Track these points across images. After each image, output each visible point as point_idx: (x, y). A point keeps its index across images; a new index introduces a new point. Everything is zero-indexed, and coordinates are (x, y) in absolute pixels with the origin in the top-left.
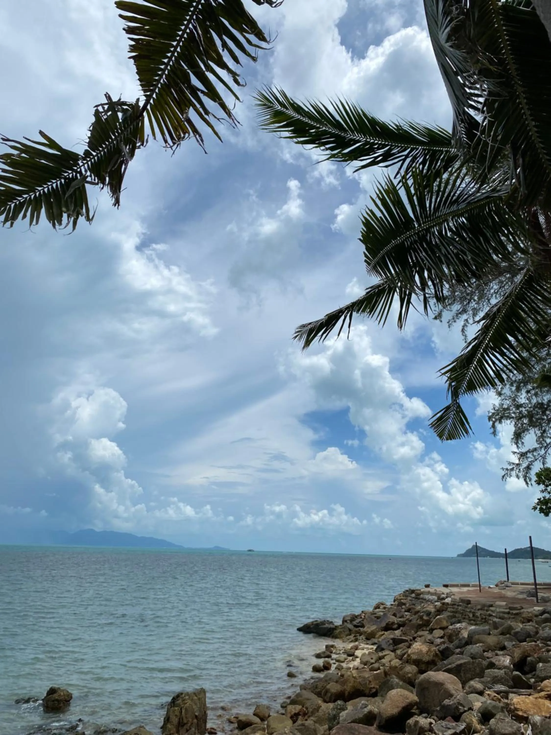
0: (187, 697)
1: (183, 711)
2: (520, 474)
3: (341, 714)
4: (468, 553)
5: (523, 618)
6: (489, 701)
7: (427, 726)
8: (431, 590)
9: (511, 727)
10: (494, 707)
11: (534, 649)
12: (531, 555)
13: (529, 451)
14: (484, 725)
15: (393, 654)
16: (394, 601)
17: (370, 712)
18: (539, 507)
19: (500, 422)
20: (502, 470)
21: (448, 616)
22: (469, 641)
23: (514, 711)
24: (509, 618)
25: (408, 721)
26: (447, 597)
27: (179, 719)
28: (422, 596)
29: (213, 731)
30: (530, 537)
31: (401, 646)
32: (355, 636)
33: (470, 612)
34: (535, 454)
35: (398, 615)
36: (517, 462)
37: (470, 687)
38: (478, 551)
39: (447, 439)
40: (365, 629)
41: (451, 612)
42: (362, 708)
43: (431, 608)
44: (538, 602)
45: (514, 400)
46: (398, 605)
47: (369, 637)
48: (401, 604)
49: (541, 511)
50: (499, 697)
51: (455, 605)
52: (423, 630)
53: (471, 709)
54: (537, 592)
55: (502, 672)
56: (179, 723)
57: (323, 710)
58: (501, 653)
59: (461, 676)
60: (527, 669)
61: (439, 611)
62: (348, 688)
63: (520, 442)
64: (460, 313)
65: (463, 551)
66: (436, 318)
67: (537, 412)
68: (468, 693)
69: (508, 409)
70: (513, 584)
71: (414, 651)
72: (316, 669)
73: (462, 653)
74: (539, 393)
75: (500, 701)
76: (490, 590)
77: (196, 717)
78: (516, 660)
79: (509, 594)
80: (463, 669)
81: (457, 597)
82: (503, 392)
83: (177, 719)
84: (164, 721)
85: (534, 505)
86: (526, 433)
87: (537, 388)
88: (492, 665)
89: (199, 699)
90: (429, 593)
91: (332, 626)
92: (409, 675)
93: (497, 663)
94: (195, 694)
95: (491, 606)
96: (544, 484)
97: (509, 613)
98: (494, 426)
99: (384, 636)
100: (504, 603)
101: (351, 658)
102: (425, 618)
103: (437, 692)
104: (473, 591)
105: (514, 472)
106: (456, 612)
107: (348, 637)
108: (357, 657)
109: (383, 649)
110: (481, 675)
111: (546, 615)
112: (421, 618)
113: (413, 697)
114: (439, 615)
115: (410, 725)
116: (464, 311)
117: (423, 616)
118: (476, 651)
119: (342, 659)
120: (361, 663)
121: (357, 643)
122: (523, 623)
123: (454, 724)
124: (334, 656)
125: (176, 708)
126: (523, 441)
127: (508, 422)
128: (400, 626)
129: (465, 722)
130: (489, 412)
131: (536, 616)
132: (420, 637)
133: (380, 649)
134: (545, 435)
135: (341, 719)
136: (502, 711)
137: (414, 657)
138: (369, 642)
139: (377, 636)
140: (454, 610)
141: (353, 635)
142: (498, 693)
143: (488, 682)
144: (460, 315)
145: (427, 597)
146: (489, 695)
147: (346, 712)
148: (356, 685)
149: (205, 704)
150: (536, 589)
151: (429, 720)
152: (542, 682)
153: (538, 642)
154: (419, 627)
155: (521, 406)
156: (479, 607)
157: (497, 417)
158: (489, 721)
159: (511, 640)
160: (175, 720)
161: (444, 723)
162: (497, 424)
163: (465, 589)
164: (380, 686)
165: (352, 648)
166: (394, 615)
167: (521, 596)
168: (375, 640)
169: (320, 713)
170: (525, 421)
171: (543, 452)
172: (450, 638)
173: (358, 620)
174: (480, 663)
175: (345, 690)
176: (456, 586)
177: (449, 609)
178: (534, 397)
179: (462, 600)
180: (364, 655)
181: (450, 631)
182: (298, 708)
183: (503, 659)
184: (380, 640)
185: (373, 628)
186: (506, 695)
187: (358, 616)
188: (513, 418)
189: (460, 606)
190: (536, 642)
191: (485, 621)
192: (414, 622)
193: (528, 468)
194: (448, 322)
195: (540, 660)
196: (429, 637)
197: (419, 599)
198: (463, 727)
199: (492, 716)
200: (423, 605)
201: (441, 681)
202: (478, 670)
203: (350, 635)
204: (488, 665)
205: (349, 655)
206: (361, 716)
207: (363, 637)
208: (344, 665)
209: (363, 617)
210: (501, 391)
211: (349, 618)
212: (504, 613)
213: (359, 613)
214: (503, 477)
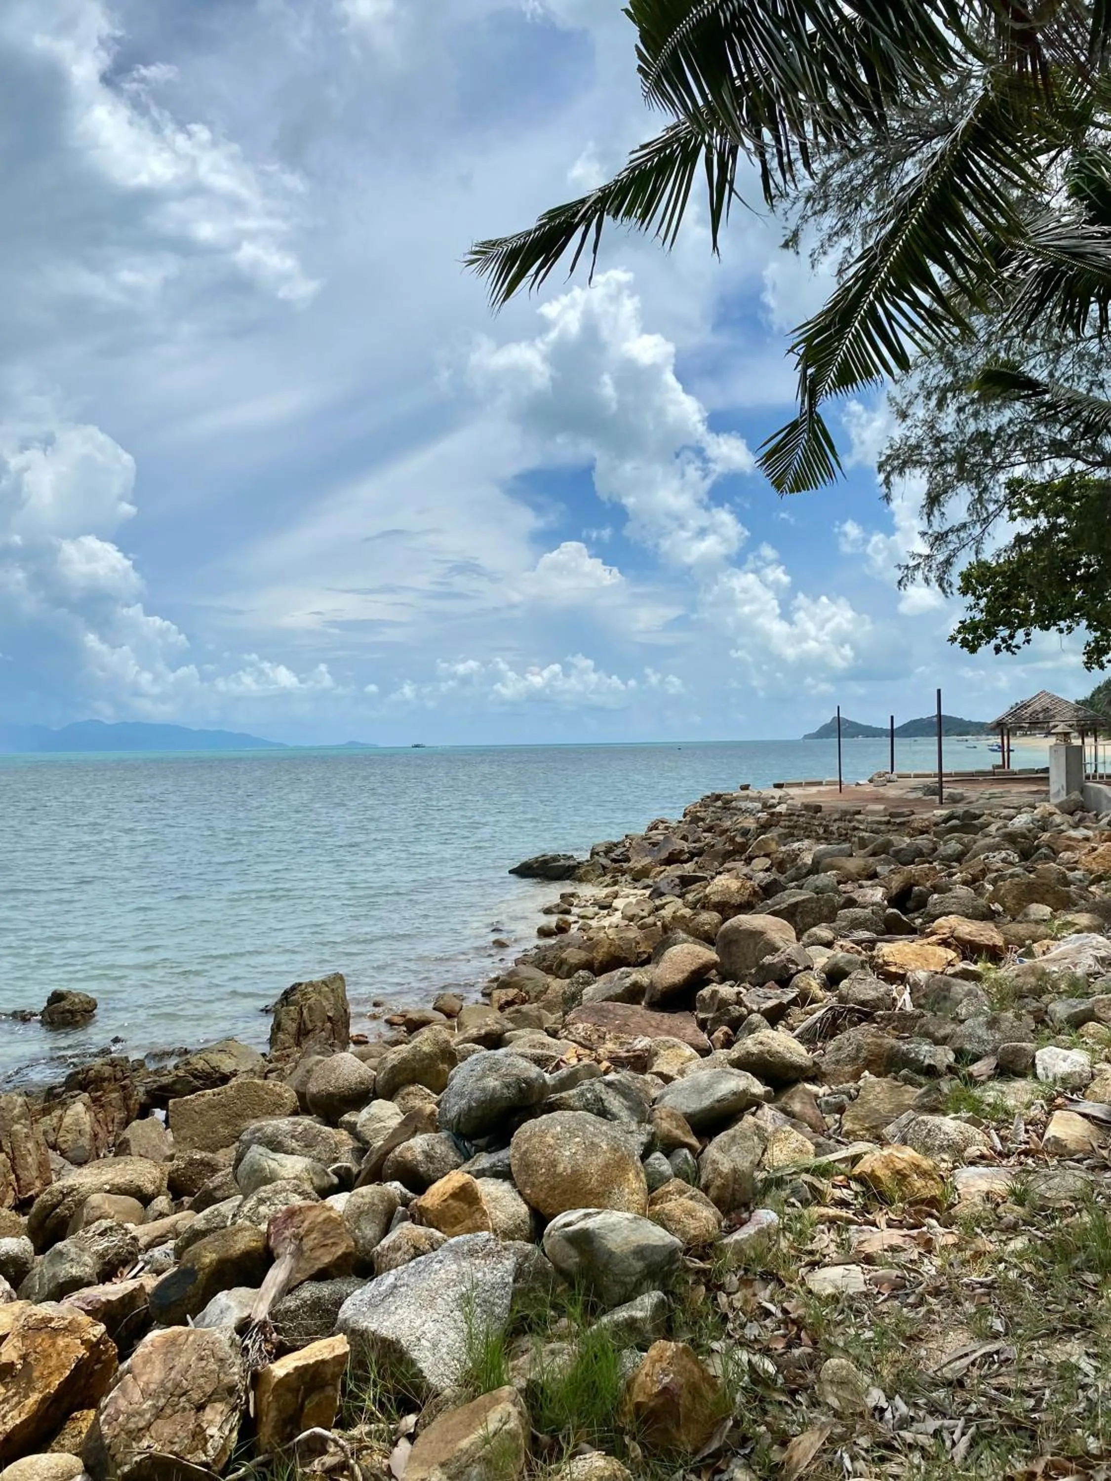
0: (310, 989)
1: (305, 1011)
2: (932, 576)
3: (584, 991)
4: (824, 732)
5: (913, 829)
6: (841, 954)
7: (734, 998)
8: (751, 793)
9: (876, 989)
10: (850, 962)
11: (927, 875)
12: (936, 730)
13: (951, 530)
14: (829, 990)
15: (680, 900)
16: (685, 815)
17: (635, 984)
18: (960, 637)
19: (901, 473)
20: (896, 570)
21: (779, 835)
22: (816, 868)
23: (882, 966)
24: (889, 831)
25: (700, 992)
26: (779, 803)
27: (300, 1024)
28: (734, 804)
29: (361, 1038)
30: (939, 691)
31: (693, 887)
32: (613, 877)
33: (820, 825)
34: (962, 534)
35: (690, 839)
36: (926, 551)
37: (809, 937)
38: (842, 728)
39: (792, 491)
40: (631, 864)
41: (785, 827)
42: (620, 979)
43: (750, 823)
44: (941, 803)
45: (932, 428)
46: (691, 822)
47: (638, 876)
48: (696, 820)
49: (965, 643)
50: (860, 949)
51: (793, 814)
52: (734, 860)
53: (809, 968)
54: (941, 787)
55: (868, 911)
56: (299, 1029)
57: (554, 990)
58: (870, 883)
59: (796, 922)
60: (910, 904)
61: (764, 827)
62: (600, 955)
63: (936, 513)
64: (836, 233)
65: (815, 730)
66: (786, 245)
67: (976, 451)
68: (805, 946)
69: (918, 446)
70: (900, 776)
71: (715, 889)
72: (544, 933)
73: (800, 887)
74: (982, 412)
75: (859, 953)
76: (858, 788)
77: (330, 1018)
78: (894, 892)
79: (892, 792)
80: (800, 910)
81: (798, 803)
82: (910, 412)
83: (294, 1025)
84: (272, 1030)
85: (952, 633)
86: (950, 493)
87: (979, 400)
88: (851, 903)
89: (333, 990)
90: (747, 798)
91: (572, 863)
92: (706, 927)
93: (860, 899)
94: (324, 982)
95: (859, 813)
96: (974, 594)
97: (888, 823)
98: (887, 482)
99: (666, 873)
100: (882, 807)
101: (606, 912)
102: (739, 839)
103: (752, 946)
104: (827, 792)
105: (921, 571)
106: (795, 827)
107: (601, 879)
108: (616, 910)
109: (662, 894)
110: (830, 918)
111: (954, 822)
112: (732, 840)
113: (709, 955)
114: (764, 833)
115: (704, 999)
116: (846, 228)
117: (735, 836)
118: (826, 882)
119: (590, 914)
120: (623, 918)
121: (616, 888)
122: (912, 836)
123: (779, 992)
124: (575, 910)
125: (292, 1008)
126: (943, 510)
127: (918, 471)
128: (692, 855)
129: (797, 987)
130: (880, 454)
131: (936, 824)
132: (729, 871)
133: (658, 893)
134: (986, 496)
135: (584, 998)
136: (863, 967)
137: (715, 898)
138: (637, 885)
139: (653, 874)
140: (791, 824)
141: (610, 875)
142: (858, 943)
143: (844, 928)
144: (835, 238)
145: (743, 805)
146: (841, 946)
147: (593, 986)
148: (613, 948)
149: (344, 999)
150: (941, 782)
151: (736, 989)
152: (933, 922)
153: (935, 864)
154: (728, 856)
155: (944, 438)
156: (836, 816)
157: (896, 463)
158: (838, 984)
159: (889, 863)
160: (292, 1027)
161: (761, 991)
162: (895, 478)
163: (814, 790)
164: (654, 949)
165: (607, 896)
166: (684, 838)
167: (912, 796)
168: (650, 882)
169: (550, 995)
170: (951, 469)
171: (977, 530)
172: (780, 866)
173: (618, 851)
174: (830, 900)
175: (593, 958)
176: (799, 785)
177: (782, 823)
178: (971, 420)
179: (807, 807)
180: (629, 904)
181: (781, 856)
182: (512, 992)
183: (871, 892)
184: (658, 880)
185: (647, 861)
186: (871, 945)
187: (619, 843)
188: (927, 463)
189: (803, 815)
190: (931, 863)
191: (845, 837)
192: (719, 847)
193: (948, 562)
194: (811, 256)
195: (936, 889)
196: (746, 870)
197: (729, 809)
198: (794, 995)
199: (845, 975)
200: (735, 818)
201: (759, 929)
202: (825, 911)
203: (605, 875)
204: (845, 903)
205: (603, 908)
206: (619, 990)
207: (628, 877)
208: (594, 923)
209: (627, 845)
210: (907, 408)
211: (604, 849)
212: (880, 823)
213: (620, 839)
214: (900, 582)
